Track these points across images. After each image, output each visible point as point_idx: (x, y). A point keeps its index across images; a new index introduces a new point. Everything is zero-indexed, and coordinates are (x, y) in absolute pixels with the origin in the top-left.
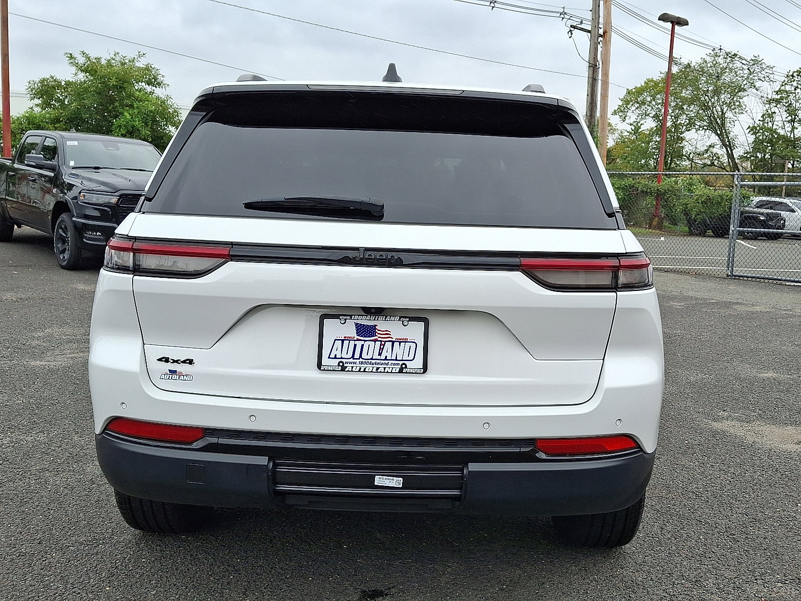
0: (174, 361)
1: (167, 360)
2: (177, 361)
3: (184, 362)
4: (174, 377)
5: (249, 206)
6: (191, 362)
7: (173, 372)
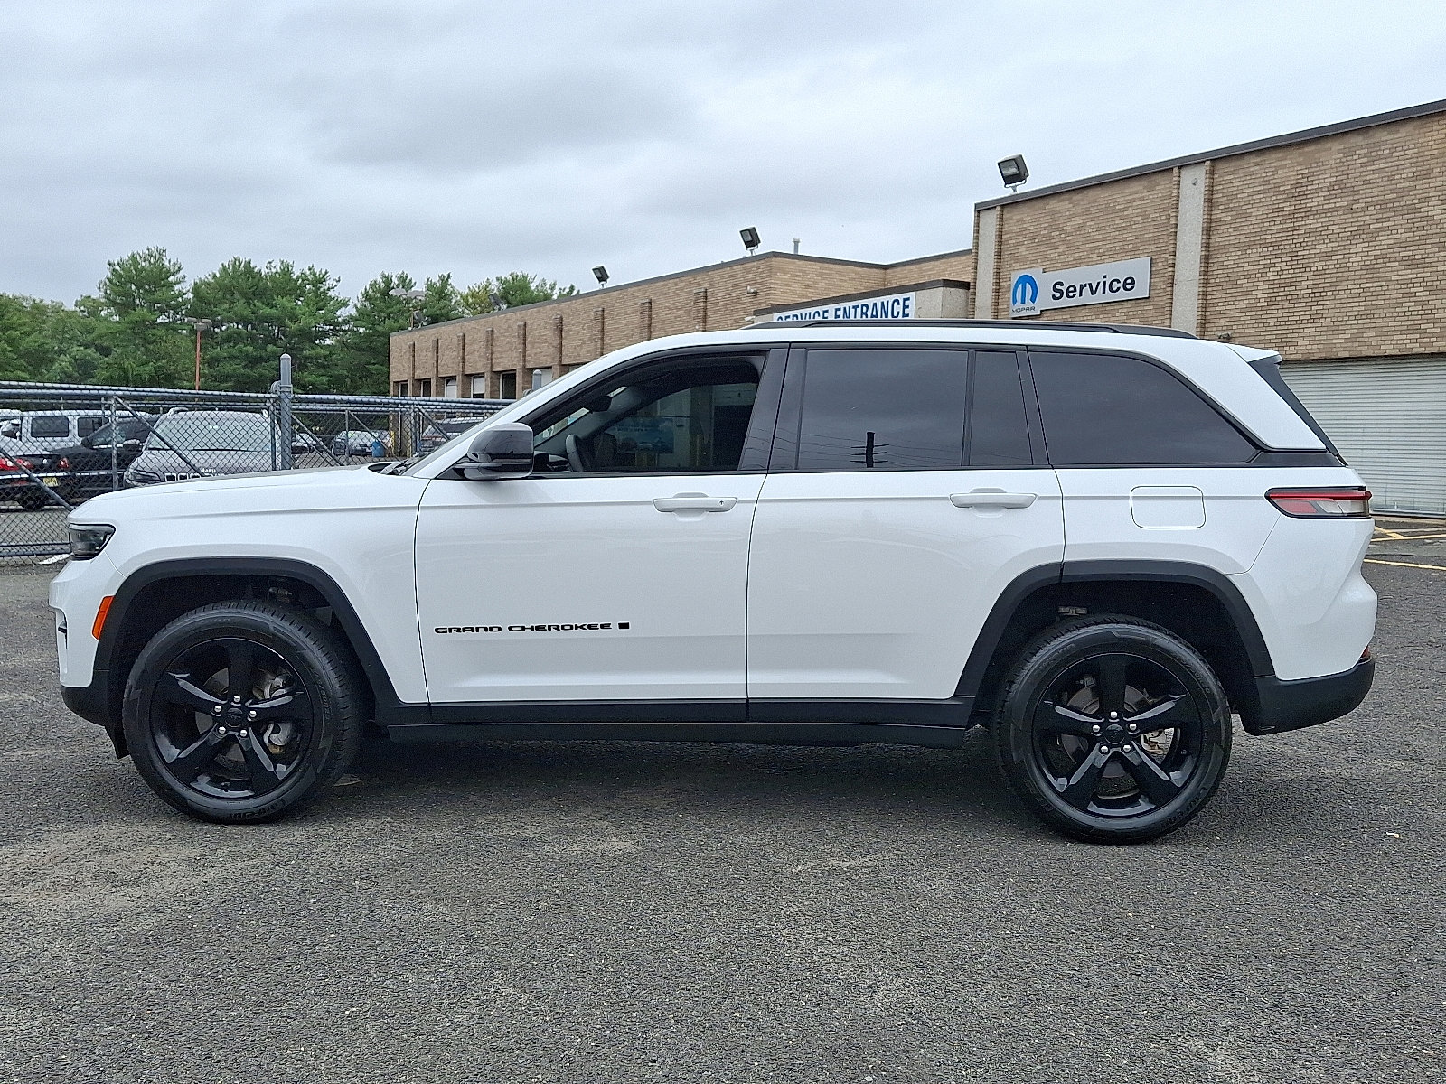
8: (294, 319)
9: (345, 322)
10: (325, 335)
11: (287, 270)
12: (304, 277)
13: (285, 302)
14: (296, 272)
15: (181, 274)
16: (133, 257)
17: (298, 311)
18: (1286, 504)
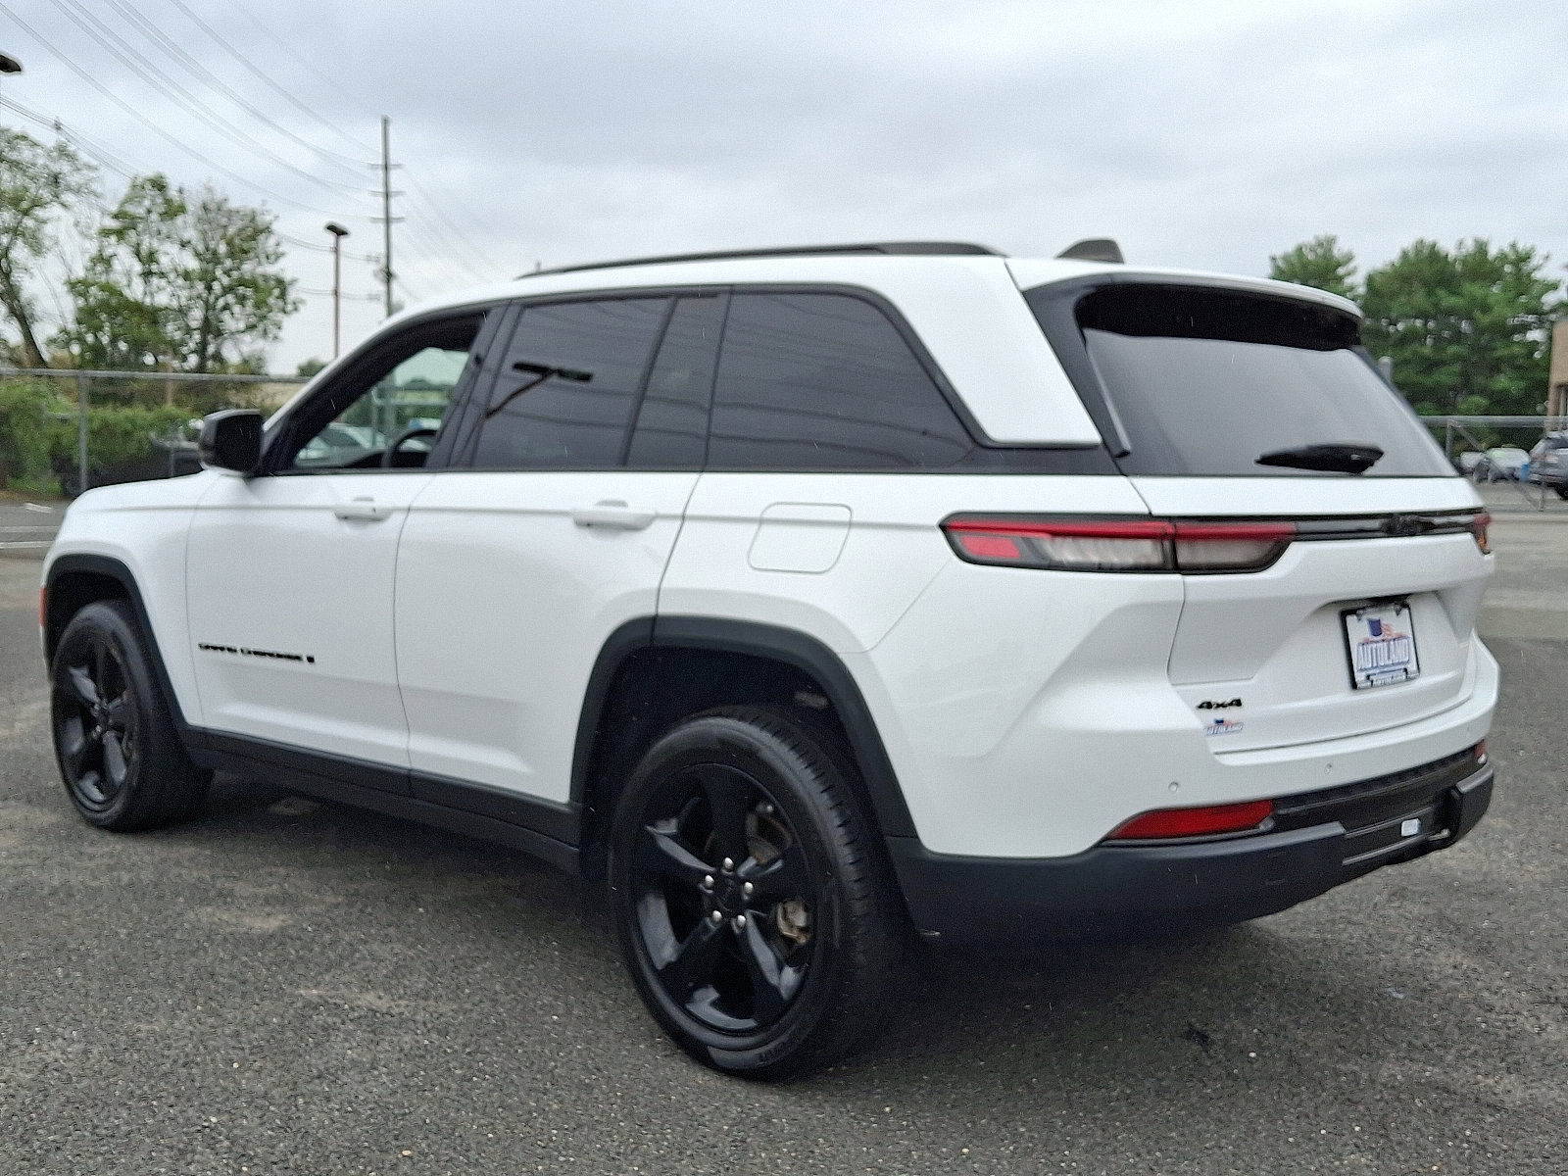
0: (1219, 706)
1: (1209, 705)
2: (1222, 705)
3: (1231, 704)
4: (1222, 729)
5: (1267, 460)
6: (1238, 703)
7: (1220, 722)
8: (1486, 308)
9: (1554, 310)
10: (1525, 328)
11: (1481, 248)
12: (1503, 257)
13: (1474, 289)
14: (1493, 251)
15: (1351, 265)
16: (1300, 249)
17: (1491, 300)
18: (969, 542)
